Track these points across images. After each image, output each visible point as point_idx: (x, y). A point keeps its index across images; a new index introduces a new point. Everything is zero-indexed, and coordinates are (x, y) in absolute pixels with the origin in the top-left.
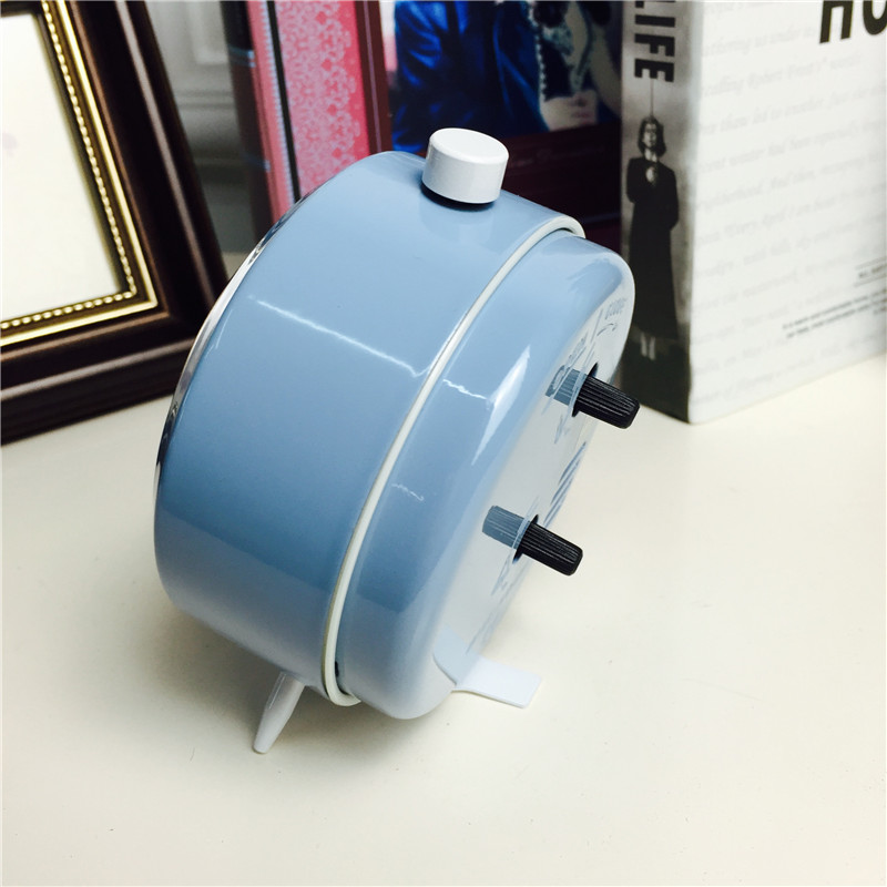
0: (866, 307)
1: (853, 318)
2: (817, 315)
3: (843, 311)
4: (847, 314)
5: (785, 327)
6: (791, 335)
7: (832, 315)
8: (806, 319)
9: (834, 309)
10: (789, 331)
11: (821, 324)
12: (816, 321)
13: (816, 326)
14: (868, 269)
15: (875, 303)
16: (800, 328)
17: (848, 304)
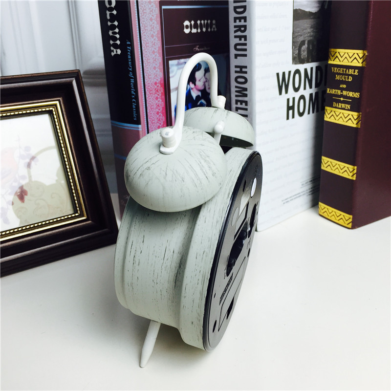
0: (304, 194)
1: (301, 197)
2: (291, 197)
3: (298, 196)
4: (299, 196)
5: (282, 201)
6: (284, 203)
7: (295, 197)
8: (288, 198)
9: (296, 195)
10: (284, 202)
11: (292, 200)
12: (291, 199)
13: (291, 200)
14: (304, 183)
15: (307, 193)
16: (287, 201)
17: (300, 193)
